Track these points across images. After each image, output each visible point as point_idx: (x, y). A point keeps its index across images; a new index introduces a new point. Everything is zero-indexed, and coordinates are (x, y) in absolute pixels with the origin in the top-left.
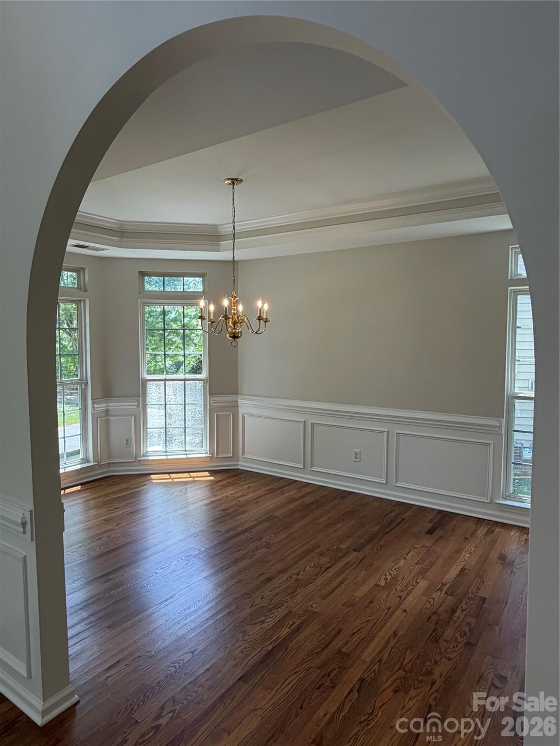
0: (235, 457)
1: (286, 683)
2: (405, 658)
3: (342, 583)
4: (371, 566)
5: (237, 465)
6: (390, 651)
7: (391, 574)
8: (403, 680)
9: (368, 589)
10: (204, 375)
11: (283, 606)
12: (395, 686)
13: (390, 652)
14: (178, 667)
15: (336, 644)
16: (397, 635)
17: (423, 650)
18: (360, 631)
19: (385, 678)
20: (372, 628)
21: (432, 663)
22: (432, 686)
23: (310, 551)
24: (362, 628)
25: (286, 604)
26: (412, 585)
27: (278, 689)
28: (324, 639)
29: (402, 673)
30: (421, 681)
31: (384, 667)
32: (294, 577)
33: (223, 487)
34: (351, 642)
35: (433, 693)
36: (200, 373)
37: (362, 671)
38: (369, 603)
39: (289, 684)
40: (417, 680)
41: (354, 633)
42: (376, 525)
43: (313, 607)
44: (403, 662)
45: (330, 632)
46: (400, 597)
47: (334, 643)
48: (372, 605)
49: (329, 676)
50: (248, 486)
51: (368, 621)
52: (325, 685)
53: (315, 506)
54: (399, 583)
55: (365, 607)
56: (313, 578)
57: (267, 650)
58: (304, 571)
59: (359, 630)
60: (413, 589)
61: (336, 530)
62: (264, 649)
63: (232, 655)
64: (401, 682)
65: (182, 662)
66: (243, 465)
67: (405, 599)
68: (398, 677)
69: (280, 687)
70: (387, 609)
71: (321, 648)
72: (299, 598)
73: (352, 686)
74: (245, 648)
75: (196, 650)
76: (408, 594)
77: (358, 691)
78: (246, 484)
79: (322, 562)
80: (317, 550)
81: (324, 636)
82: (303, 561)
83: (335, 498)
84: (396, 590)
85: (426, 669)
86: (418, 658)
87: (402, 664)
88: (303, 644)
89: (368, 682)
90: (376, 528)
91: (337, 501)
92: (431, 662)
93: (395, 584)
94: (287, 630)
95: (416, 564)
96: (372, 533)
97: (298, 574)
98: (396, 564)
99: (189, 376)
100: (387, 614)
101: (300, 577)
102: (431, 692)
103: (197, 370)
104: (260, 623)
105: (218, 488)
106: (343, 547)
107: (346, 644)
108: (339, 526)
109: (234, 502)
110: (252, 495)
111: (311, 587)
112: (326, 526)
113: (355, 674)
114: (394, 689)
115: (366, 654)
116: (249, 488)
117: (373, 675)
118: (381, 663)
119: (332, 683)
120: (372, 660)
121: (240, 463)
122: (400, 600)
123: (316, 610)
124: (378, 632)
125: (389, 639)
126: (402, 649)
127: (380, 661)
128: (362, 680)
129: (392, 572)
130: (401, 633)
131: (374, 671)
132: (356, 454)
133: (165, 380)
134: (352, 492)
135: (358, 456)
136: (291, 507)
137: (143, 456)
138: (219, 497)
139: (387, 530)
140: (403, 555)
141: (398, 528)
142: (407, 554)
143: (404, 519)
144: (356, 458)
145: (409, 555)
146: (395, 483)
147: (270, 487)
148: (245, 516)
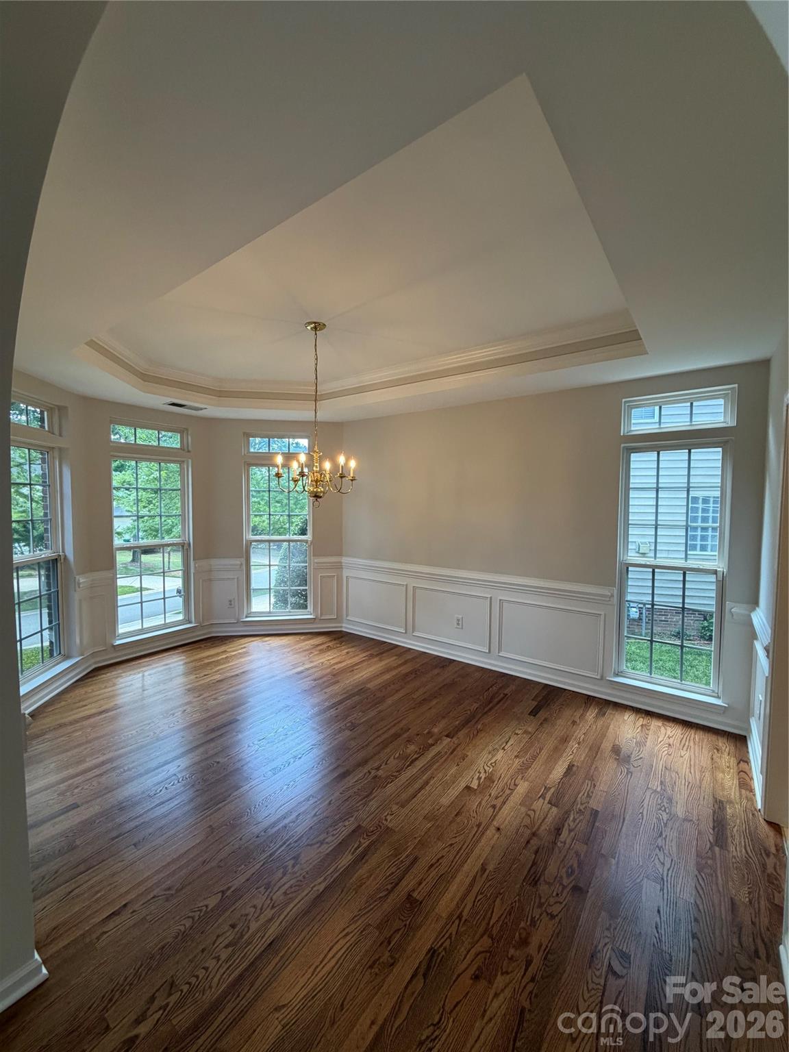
0: (338, 619)
1: (330, 955)
2: (493, 912)
3: (427, 783)
4: (463, 760)
5: (341, 627)
6: (473, 899)
7: (485, 772)
8: (488, 954)
9: (457, 793)
10: (308, 537)
11: (352, 816)
12: (474, 969)
13: (474, 902)
14: (197, 918)
15: (408, 883)
16: (486, 870)
17: (517, 899)
18: (440, 861)
19: (463, 950)
20: (455, 857)
21: (528, 923)
22: (526, 970)
23: (396, 736)
24: (443, 856)
25: (356, 814)
26: (509, 789)
27: (317, 967)
28: (393, 873)
29: (486, 941)
30: (511, 959)
31: (464, 928)
32: (373, 772)
33: (322, 651)
34: (427, 880)
35: (528, 983)
36: (305, 534)
37: (434, 935)
38: (456, 815)
39: (333, 957)
40: (507, 957)
41: (432, 865)
42: (475, 702)
43: (386, 820)
44: (491, 918)
45: (402, 862)
46: (494, 807)
47: (404, 883)
48: (459, 819)
49: (389, 943)
50: (346, 651)
51: (451, 845)
52: (381, 960)
53: (413, 676)
54: (495, 783)
55: (451, 822)
56: (394, 774)
57: (318, 890)
58: (386, 764)
59: (438, 860)
60: (509, 795)
61: (430, 708)
62: (314, 889)
63: (271, 899)
64: (485, 959)
65: (204, 908)
66: (347, 627)
67: (500, 809)
68: (482, 949)
69: (321, 962)
70: (477, 825)
71: (387, 889)
72: (373, 804)
73: (416, 966)
74: (291, 887)
75: (229, 888)
76: (504, 803)
77: (425, 976)
78: (345, 649)
79: (408, 751)
80: (405, 735)
81: (393, 870)
82: (388, 750)
83: (436, 667)
84: (490, 795)
85: (520, 934)
86: (510, 914)
87: (488, 924)
88: (365, 883)
89: (441, 956)
90: (476, 705)
91: (436, 671)
92: (527, 921)
93: (489, 786)
94: (350, 857)
95: (516, 757)
96: (469, 712)
97: (378, 769)
98: (493, 756)
99: (296, 537)
100: (476, 832)
101: (380, 773)
102: (523, 984)
103: (303, 532)
104: (318, 845)
105: (316, 653)
106: (436, 730)
107: (420, 883)
108: (434, 702)
109: (329, 670)
110: (349, 662)
111: (391, 788)
112: (420, 703)
113: (425, 939)
114: (474, 974)
115: (443, 902)
116: (348, 653)
117: (447, 943)
118: (460, 920)
119: (392, 957)
120: (451, 915)
121: (344, 625)
122: (494, 811)
123: (390, 825)
124: (461, 865)
125: (475, 877)
126: (490, 896)
127: (460, 917)
128: (432, 952)
129: (487, 768)
130: (491, 867)
131: (450, 937)
132: (458, 620)
133: (269, 541)
134: (454, 660)
135: (460, 623)
136: (387, 677)
137: (246, 617)
138: (315, 663)
139: (486, 709)
140: (502, 745)
141: (498, 706)
142: (507, 743)
143: (507, 694)
144: (458, 624)
145: (509, 744)
146: (499, 653)
147: (369, 653)
148: (336, 688)
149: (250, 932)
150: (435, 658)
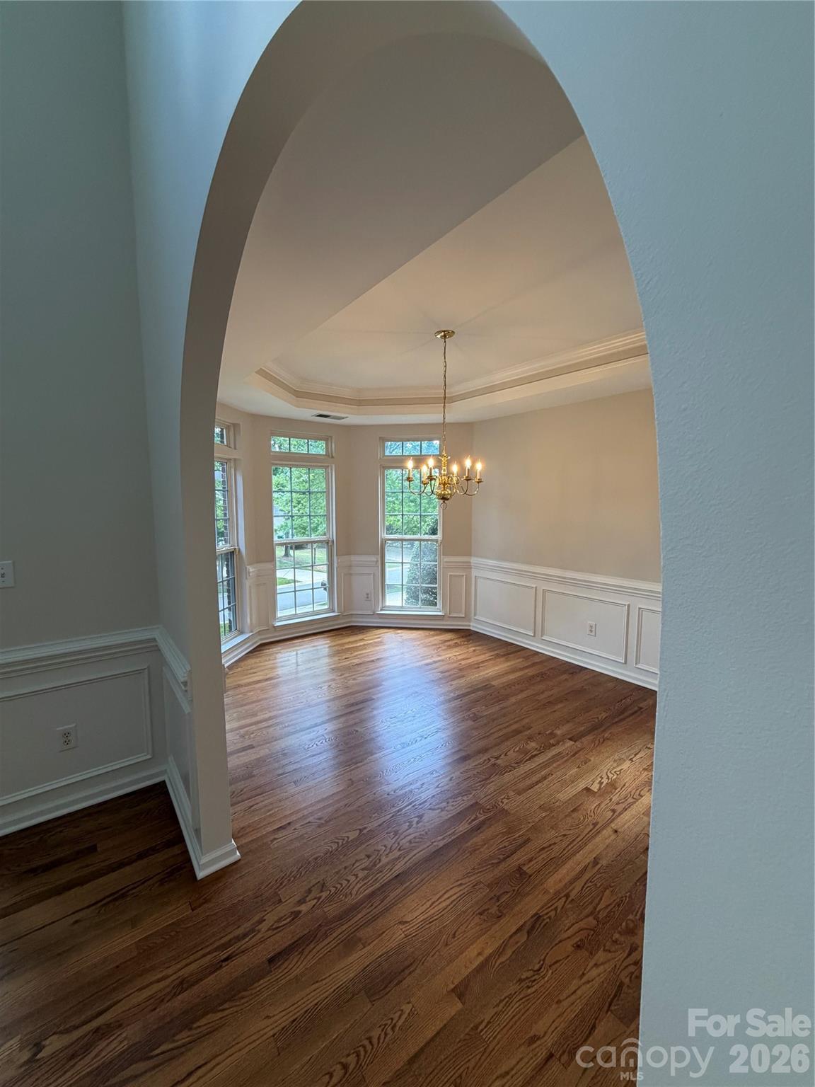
0: (467, 618)
1: (446, 896)
2: (601, 899)
3: (545, 778)
4: (585, 764)
5: (469, 626)
6: (583, 885)
7: (608, 778)
8: (592, 932)
9: (575, 792)
10: (439, 536)
11: (471, 794)
12: (578, 939)
13: (583, 887)
14: (341, 844)
15: (519, 858)
16: (598, 863)
17: (628, 895)
18: (552, 847)
19: (567, 922)
20: (568, 846)
21: (637, 917)
22: (629, 954)
23: (518, 732)
24: (555, 843)
25: (474, 792)
26: (633, 797)
27: (434, 902)
28: (505, 847)
29: (591, 921)
30: (615, 942)
31: (570, 906)
32: (493, 760)
33: (450, 647)
34: (537, 860)
35: (630, 965)
36: (436, 534)
37: (539, 907)
38: (572, 811)
39: (449, 898)
40: (612, 939)
41: (544, 849)
42: (604, 711)
43: (503, 803)
44: (598, 904)
45: (515, 839)
46: (614, 811)
47: (515, 857)
48: (574, 815)
49: (498, 900)
50: (474, 648)
51: (564, 835)
52: (490, 911)
53: (539, 679)
54: (617, 791)
55: (566, 816)
56: (513, 765)
57: (438, 846)
58: (505, 755)
59: (550, 845)
60: (632, 804)
61: (555, 711)
62: (435, 844)
63: (399, 844)
64: (589, 935)
65: (346, 839)
66: (475, 627)
67: (620, 814)
68: (585, 926)
69: (438, 900)
70: (593, 824)
71: (499, 858)
72: (491, 788)
73: (521, 923)
74: (415, 838)
75: (365, 828)
76: (625, 809)
77: (529, 933)
78: (471, 647)
79: (528, 747)
80: (527, 733)
81: (506, 844)
82: (508, 743)
83: (564, 672)
84: (611, 800)
85: (627, 924)
86: (619, 905)
87: (595, 909)
88: (479, 849)
89: (545, 922)
90: (604, 715)
91: (564, 677)
92: (636, 915)
93: (611, 792)
94: (467, 826)
95: (645, 769)
96: (597, 720)
97: (497, 758)
98: (618, 766)
99: (427, 537)
100: (591, 831)
101: (499, 762)
102: (625, 964)
103: (434, 531)
104: (440, 810)
105: (444, 648)
106: (558, 732)
107: (531, 860)
108: (560, 706)
109: (455, 665)
110: (475, 659)
111: (508, 777)
112: (544, 705)
113: (531, 905)
114: (576, 943)
115: (551, 881)
116: (474, 651)
117: (553, 914)
118: (567, 899)
119: (500, 911)
120: (557, 893)
121: (471, 624)
122: (613, 815)
123: (506, 808)
124: (574, 854)
125: (586, 868)
126: (600, 886)
127: (567, 896)
128: (537, 917)
129: (610, 776)
130: (604, 862)
131: (556, 909)
132: (591, 627)
133: (402, 540)
134: (586, 668)
135: (593, 629)
136: (512, 677)
137: (381, 610)
138: (443, 658)
139: (616, 720)
140: (629, 756)
141: (631, 718)
142: (635, 755)
143: (641, 708)
144: (591, 631)
145: (638, 756)
146: (636, 664)
147: (496, 652)
148: (462, 681)
149: (381, 864)
150: (564, 664)
